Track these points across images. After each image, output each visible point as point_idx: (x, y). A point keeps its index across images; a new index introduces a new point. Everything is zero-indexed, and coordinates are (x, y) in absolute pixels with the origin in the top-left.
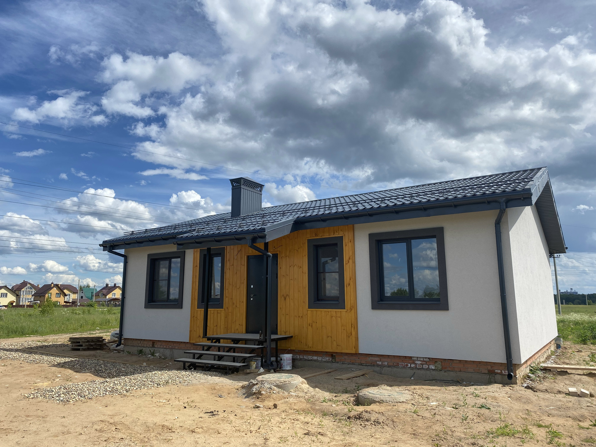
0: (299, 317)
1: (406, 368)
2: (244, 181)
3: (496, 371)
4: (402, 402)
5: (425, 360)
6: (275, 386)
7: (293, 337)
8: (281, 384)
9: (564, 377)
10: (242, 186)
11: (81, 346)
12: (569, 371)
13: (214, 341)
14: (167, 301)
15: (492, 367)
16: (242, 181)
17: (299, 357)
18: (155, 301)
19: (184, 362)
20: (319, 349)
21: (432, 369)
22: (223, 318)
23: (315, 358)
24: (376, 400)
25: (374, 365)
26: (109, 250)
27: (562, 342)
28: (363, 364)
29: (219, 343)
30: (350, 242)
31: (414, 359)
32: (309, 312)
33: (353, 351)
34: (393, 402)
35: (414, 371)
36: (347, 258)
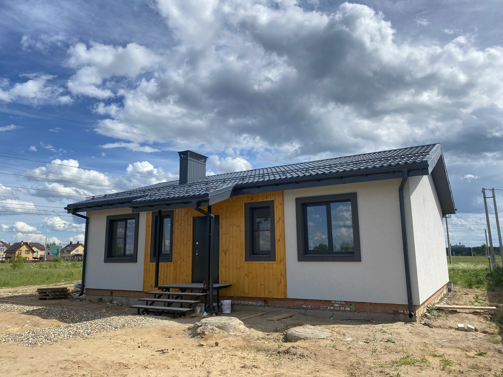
0: (237, 268)
1: (326, 310)
2: (190, 153)
3: (399, 311)
4: (323, 338)
5: (342, 303)
6: (217, 327)
7: (232, 285)
8: (222, 325)
9: (454, 315)
10: (189, 158)
11: (48, 295)
12: (458, 310)
13: (164, 290)
14: (124, 256)
15: (396, 308)
16: (189, 153)
17: (237, 303)
18: (113, 256)
19: (139, 309)
20: (254, 295)
21: (348, 311)
22: (172, 270)
23: (251, 303)
24: (302, 337)
25: (300, 308)
26: (73, 212)
27: (452, 287)
28: (290, 307)
29: (169, 291)
30: (280, 205)
31: (333, 302)
32: (245, 264)
33: (282, 297)
34: (315, 339)
35: (333, 312)
36: (278, 219)
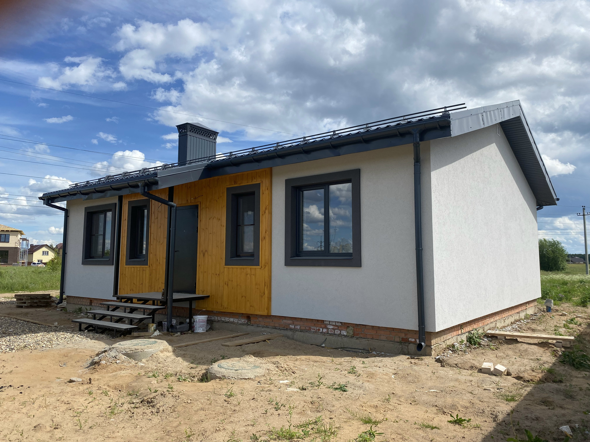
0: (216, 275)
1: (318, 333)
3: (410, 339)
5: (337, 324)
6: (124, 354)
7: (210, 297)
8: (132, 352)
10: (188, 133)
12: (519, 339)
13: (123, 300)
14: (102, 257)
15: (406, 335)
16: (189, 127)
18: (93, 257)
19: (80, 324)
20: (233, 309)
21: (344, 335)
22: (148, 275)
23: (232, 320)
25: (287, 329)
26: (47, 202)
28: (276, 328)
30: (267, 189)
31: (326, 323)
32: (225, 269)
33: (265, 313)
35: (326, 337)
36: (264, 209)
